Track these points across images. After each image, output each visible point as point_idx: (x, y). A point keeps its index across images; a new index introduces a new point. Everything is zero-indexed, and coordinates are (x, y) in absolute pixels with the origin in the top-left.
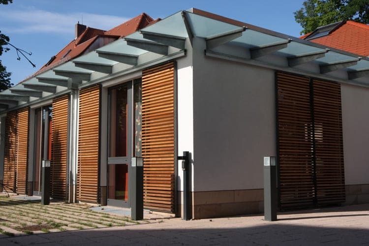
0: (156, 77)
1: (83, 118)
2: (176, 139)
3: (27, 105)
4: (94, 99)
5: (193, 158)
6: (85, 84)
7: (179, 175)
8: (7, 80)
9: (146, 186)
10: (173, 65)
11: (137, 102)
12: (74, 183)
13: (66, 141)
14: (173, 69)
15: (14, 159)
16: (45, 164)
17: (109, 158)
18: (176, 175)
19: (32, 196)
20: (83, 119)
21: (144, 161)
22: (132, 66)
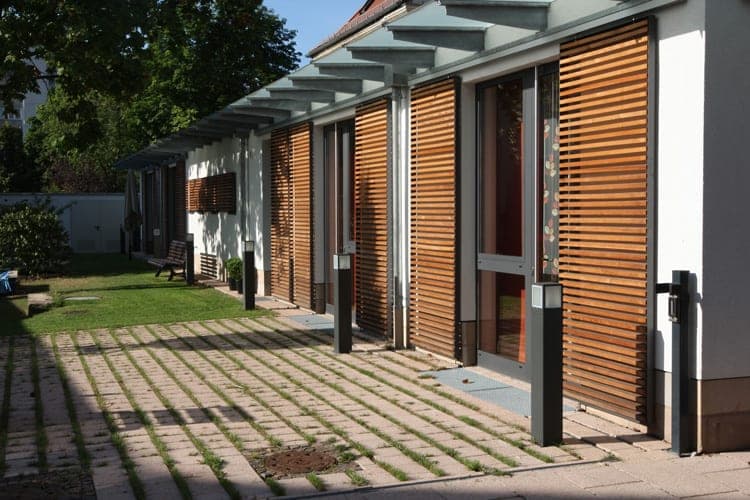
0: (597, 61)
1: (420, 156)
2: (651, 232)
3: (307, 118)
4: (443, 113)
5: (700, 290)
6: (424, 75)
7: (659, 328)
8: (290, 47)
9: (569, 344)
10: (645, 30)
11: (549, 117)
12: (404, 303)
13: (385, 206)
14: (645, 39)
15: (288, 233)
16: (338, 263)
17: (479, 255)
18: (650, 327)
19: (324, 313)
20: (421, 159)
21: (563, 294)
22: (532, 32)
